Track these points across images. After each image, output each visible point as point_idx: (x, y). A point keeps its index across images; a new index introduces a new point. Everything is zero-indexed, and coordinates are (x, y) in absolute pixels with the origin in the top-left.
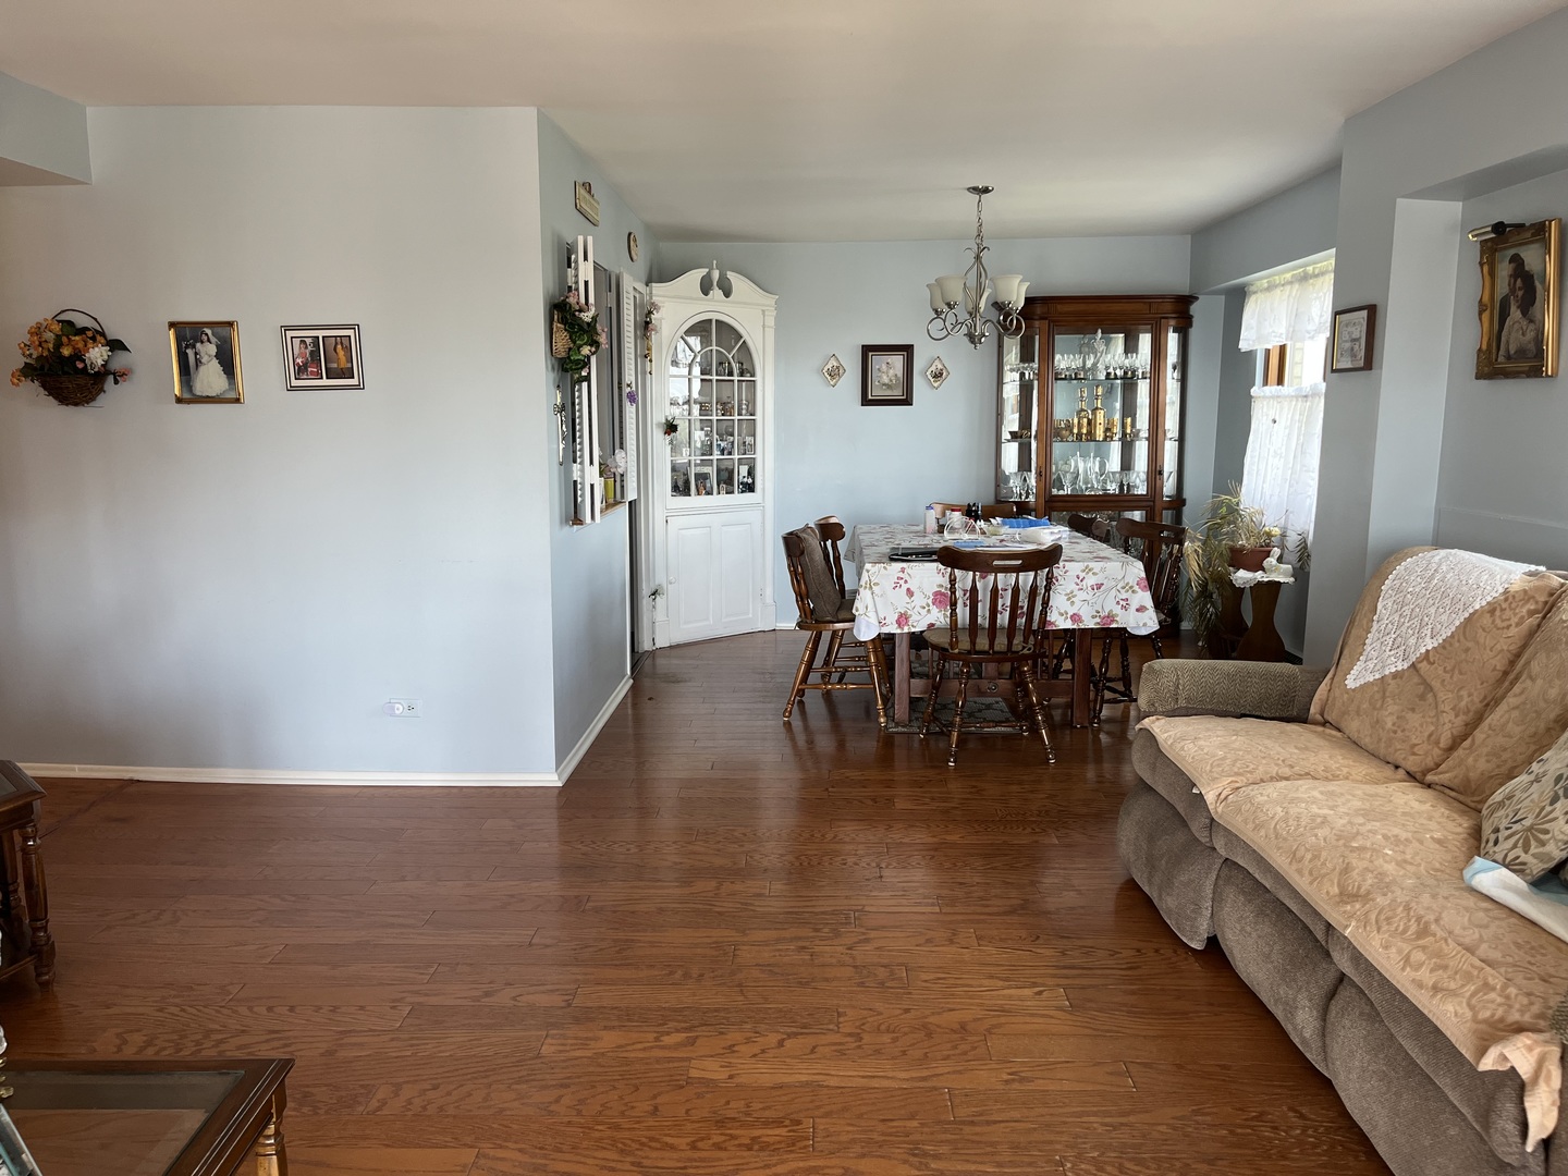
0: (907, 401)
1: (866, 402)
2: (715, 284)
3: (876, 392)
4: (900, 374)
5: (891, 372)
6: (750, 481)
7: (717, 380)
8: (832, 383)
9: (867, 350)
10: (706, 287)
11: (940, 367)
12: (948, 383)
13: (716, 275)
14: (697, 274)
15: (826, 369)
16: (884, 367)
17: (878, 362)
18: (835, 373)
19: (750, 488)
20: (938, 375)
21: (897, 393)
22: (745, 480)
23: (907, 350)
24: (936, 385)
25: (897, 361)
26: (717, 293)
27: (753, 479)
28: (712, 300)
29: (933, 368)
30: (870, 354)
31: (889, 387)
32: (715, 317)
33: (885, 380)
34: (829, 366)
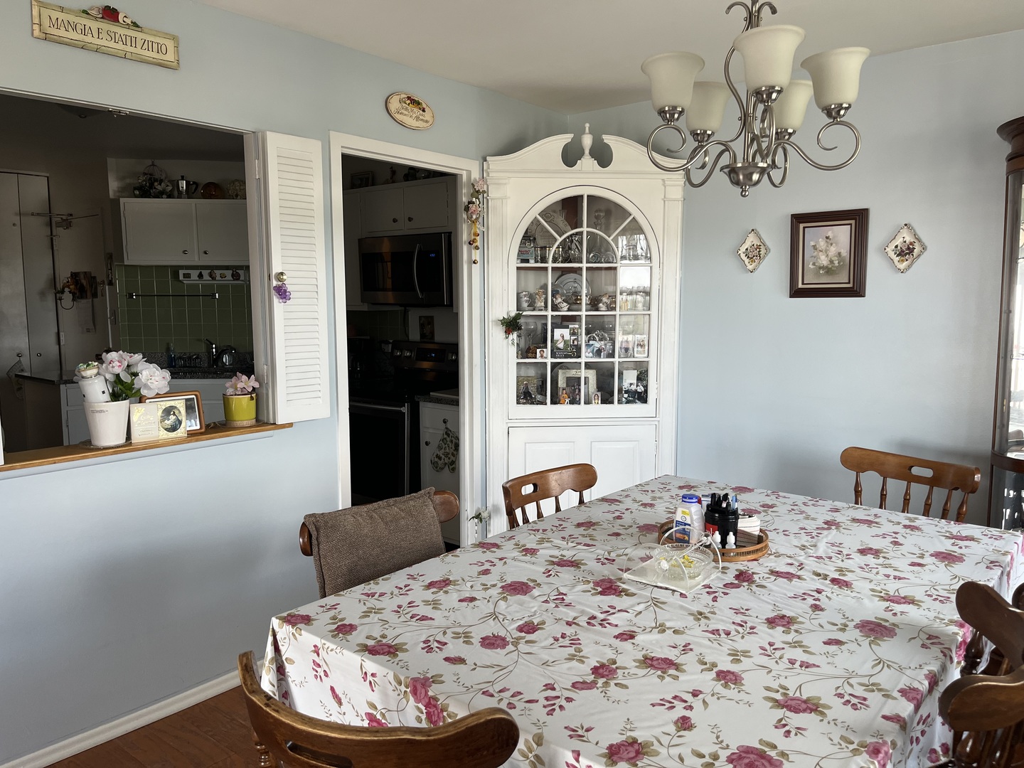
0: (856, 290)
1: (796, 293)
2: (587, 152)
3: (810, 279)
4: (845, 252)
5: (833, 250)
6: (641, 389)
7: (588, 269)
8: (750, 267)
9: (799, 220)
10: (570, 157)
11: (909, 239)
12: (922, 265)
13: (587, 141)
14: (557, 143)
15: (743, 249)
16: (822, 244)
17: (814, 237)
18: (756, 254)
19: (642, 397)
20: (906, 252)
21: (842, 280)
22: (633, 388)
23: (858, 219)
24: (903, 266)
25: (842, 234)
26: (587, 163)
27: (646, 387)
28: (581, 172)
29: (899, 241)
30: (802, 226)
31: (829, 271)
32: (585, 192)
33: (824, 261)
34: (748, 244)
